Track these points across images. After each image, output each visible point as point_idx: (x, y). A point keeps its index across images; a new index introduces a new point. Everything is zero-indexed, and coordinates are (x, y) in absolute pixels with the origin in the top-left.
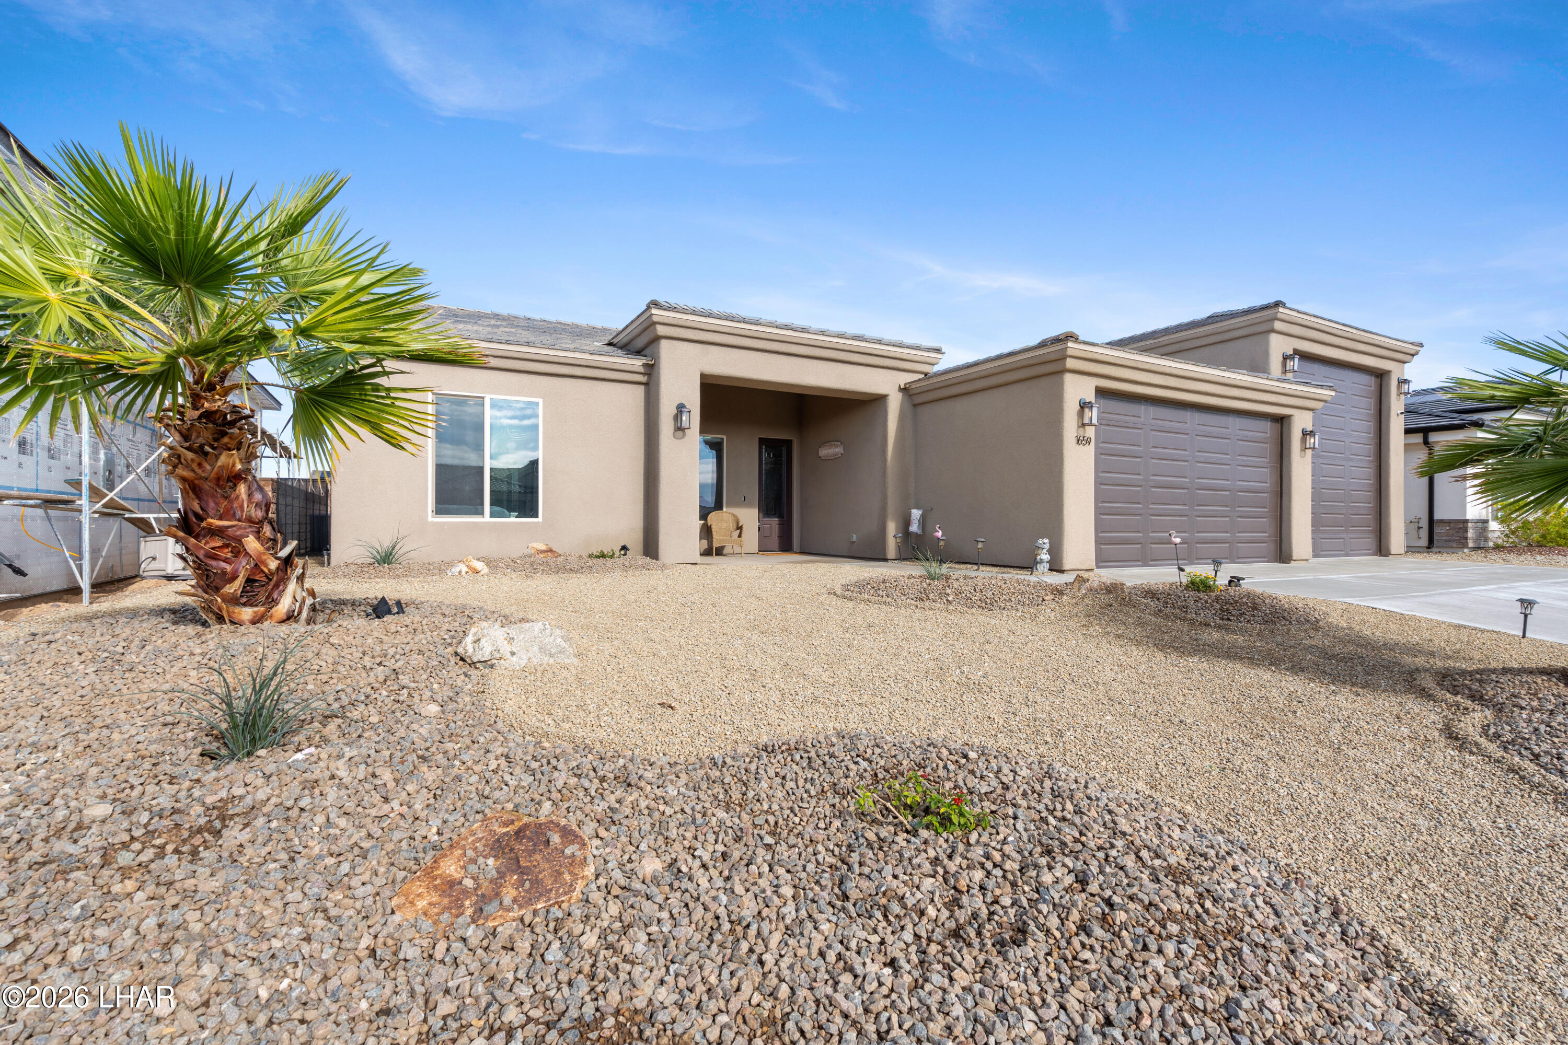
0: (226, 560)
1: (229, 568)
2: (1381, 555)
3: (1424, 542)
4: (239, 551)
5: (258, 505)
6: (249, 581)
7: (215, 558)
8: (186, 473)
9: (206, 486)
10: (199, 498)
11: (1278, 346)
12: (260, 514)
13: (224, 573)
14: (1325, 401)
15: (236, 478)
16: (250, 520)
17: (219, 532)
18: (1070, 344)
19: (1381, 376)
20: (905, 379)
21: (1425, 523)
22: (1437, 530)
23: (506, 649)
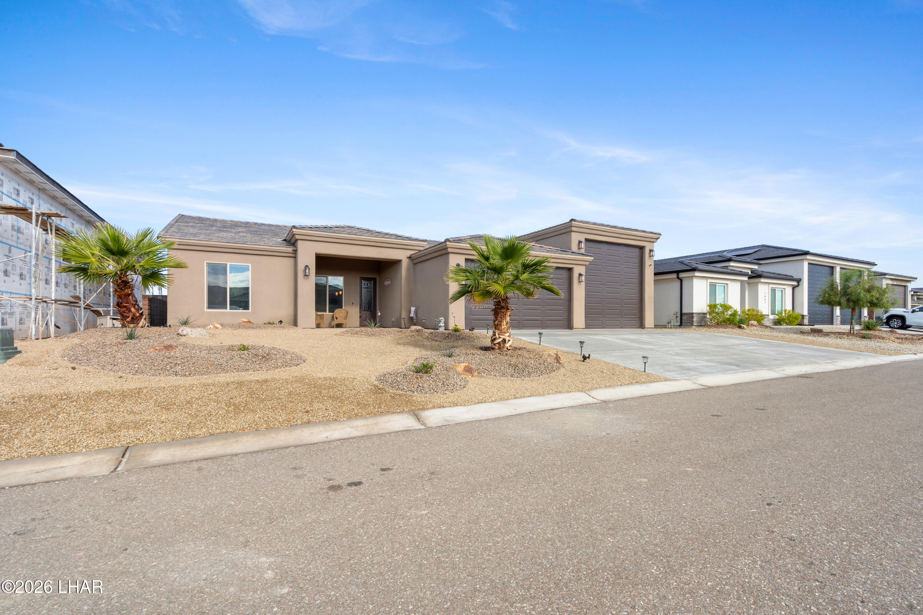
0: (127, 313)
1: (128, 315)
2: (642, 328)
3: (679, 324)
4: (130, 311)
5: (134, 301)
6: (132, 318)
7: (124, 312)
8: (118, 294)
9: (123, 296)
10: (121, 299)
11: (575, 238)
12: (135, 303)
13: (127, 316)
14: (590, 261)
15: (129, 295)
16: (132, 304)
17: (125, 307)
18: (447, 243)
19: (642, 248)
20: (409, 253)
21: (679, 315)
22: (683, 318)
23: (190, 333)
